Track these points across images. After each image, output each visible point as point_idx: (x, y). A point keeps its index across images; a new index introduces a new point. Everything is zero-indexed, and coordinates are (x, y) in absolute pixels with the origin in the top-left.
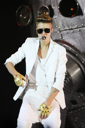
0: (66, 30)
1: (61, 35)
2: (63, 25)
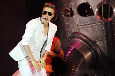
1: (79, 29)
2: (80, 22)
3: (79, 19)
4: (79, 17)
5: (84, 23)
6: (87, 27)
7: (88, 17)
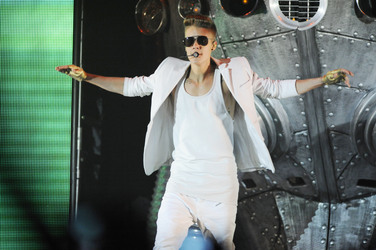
0: (233, 42)
1: (225, 51)
2: (227, 32)
3: (226, 23)
4: (227, 17)
5: (239, 35)
6: (248, 46)
7: (250, 18)
